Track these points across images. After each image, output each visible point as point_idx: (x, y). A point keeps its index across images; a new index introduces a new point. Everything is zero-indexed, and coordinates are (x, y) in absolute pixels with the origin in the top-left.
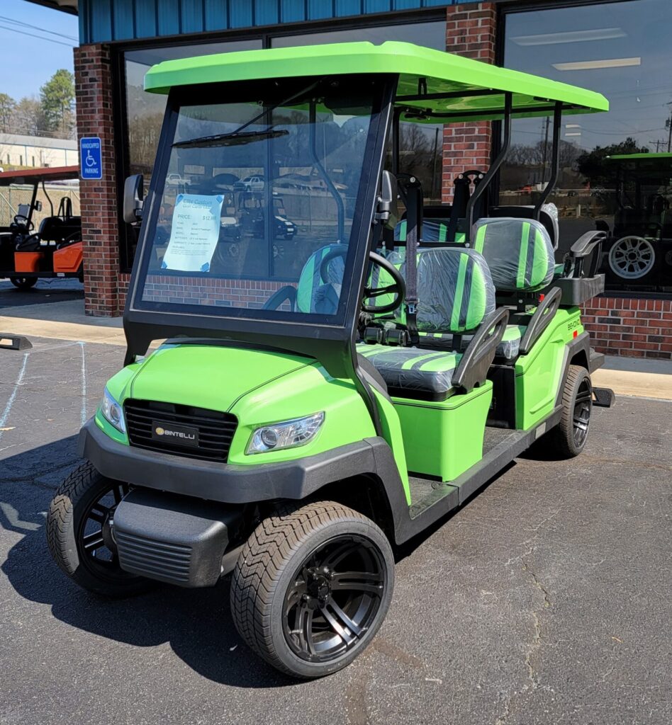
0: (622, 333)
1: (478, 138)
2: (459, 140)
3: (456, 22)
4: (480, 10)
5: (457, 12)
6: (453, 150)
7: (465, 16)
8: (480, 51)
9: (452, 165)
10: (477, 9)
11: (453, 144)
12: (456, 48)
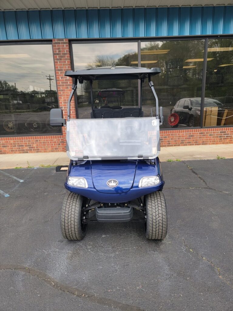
1: (69, 85)
2: (63, 85)
3: (56, 45)
4: (64, 41)
5: (56, 41)
6: (61, 89)
7: (59, 43)
8: (66, 55)
9: (62, 94)
10: (63, 41)
11: (61, 87)
12: (58, 54)
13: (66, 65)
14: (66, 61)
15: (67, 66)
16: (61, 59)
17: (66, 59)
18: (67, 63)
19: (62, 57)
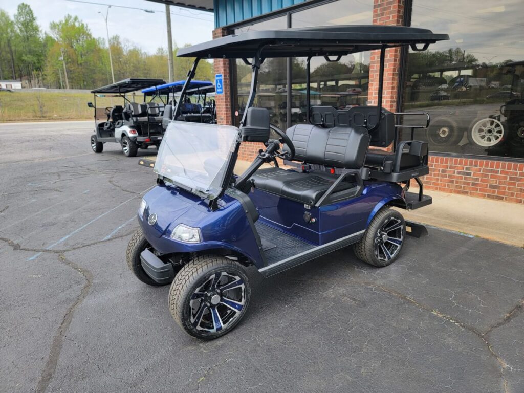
0: (471, 182)
8: (392, 5)
12: (380, 6)
14: (391, 16)
16: (382, 14)
17: (391, 13)
19: (385, 9)
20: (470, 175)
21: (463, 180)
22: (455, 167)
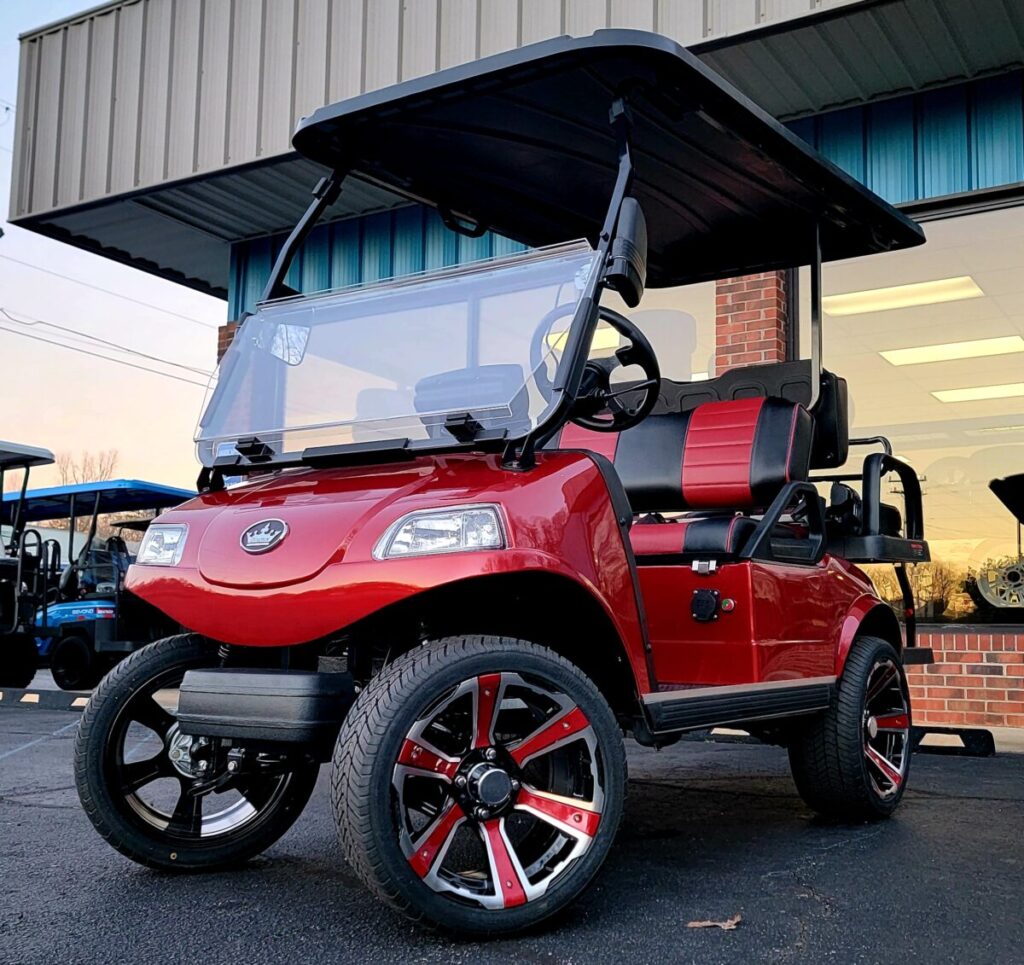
0: (1006, 689)
13: (759, 326)
15: (763, 332)
18: (763, 318)
20: (1001, 674)
21: (985, 688)
22: (961, 654)
